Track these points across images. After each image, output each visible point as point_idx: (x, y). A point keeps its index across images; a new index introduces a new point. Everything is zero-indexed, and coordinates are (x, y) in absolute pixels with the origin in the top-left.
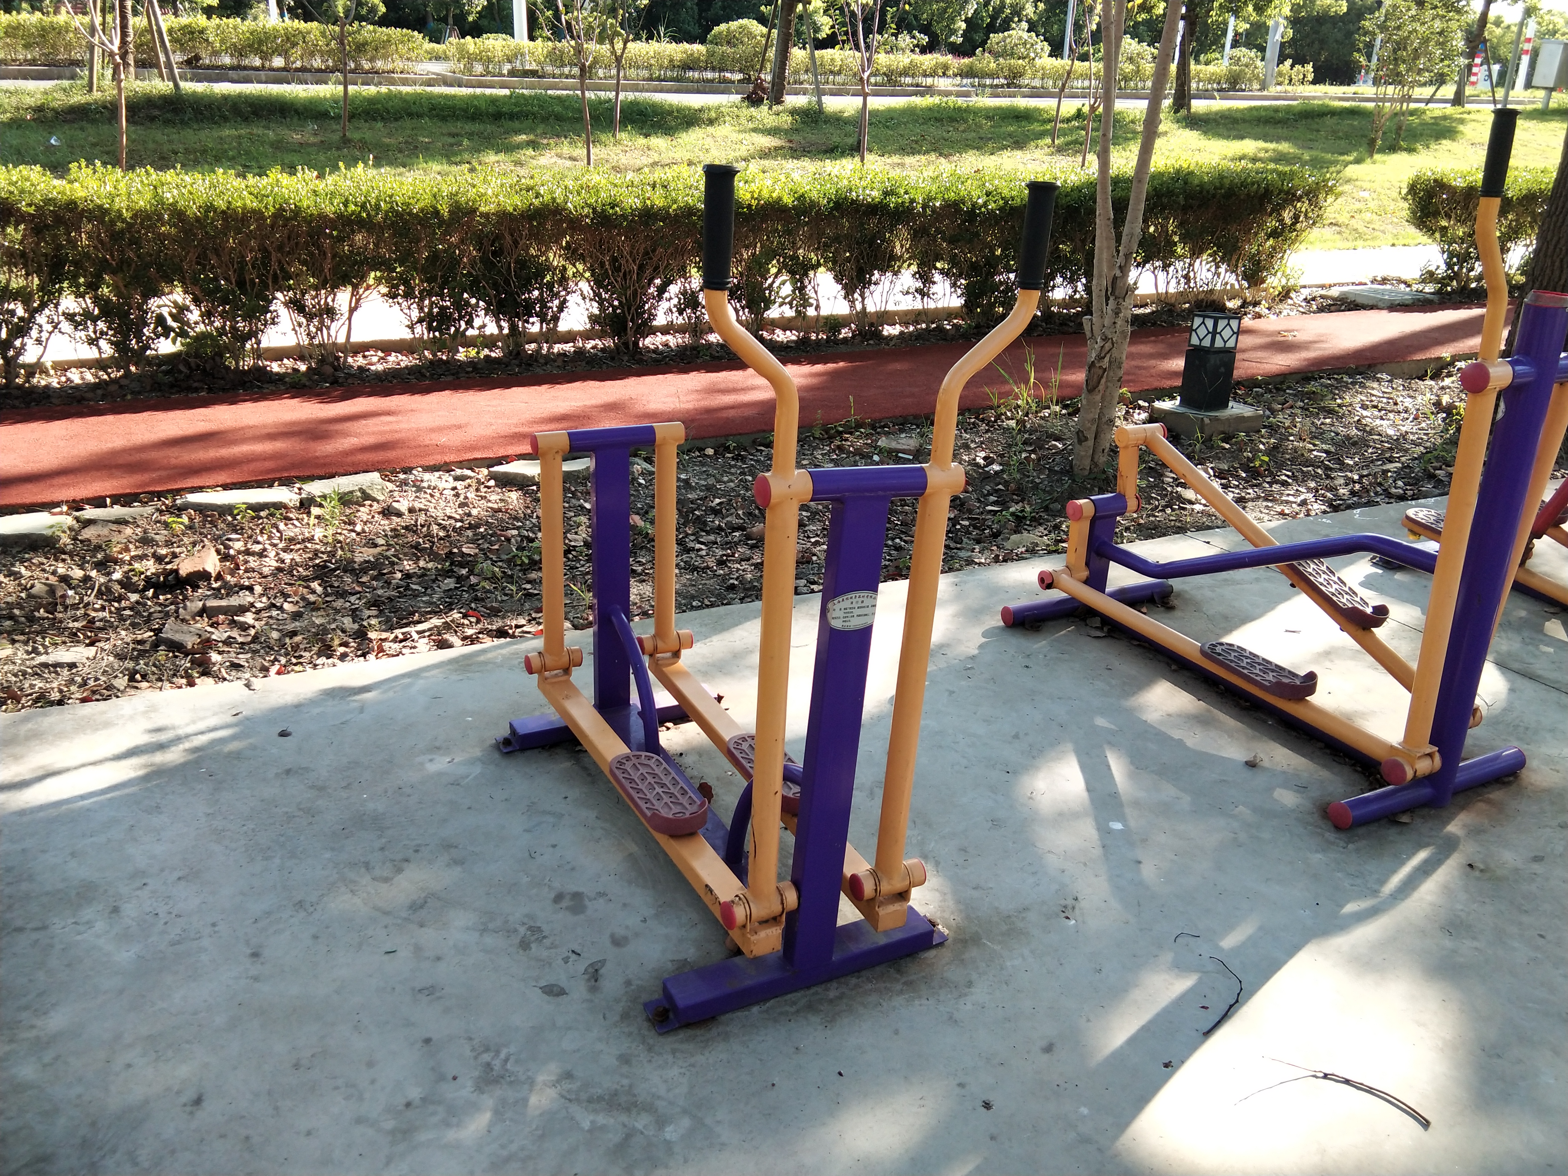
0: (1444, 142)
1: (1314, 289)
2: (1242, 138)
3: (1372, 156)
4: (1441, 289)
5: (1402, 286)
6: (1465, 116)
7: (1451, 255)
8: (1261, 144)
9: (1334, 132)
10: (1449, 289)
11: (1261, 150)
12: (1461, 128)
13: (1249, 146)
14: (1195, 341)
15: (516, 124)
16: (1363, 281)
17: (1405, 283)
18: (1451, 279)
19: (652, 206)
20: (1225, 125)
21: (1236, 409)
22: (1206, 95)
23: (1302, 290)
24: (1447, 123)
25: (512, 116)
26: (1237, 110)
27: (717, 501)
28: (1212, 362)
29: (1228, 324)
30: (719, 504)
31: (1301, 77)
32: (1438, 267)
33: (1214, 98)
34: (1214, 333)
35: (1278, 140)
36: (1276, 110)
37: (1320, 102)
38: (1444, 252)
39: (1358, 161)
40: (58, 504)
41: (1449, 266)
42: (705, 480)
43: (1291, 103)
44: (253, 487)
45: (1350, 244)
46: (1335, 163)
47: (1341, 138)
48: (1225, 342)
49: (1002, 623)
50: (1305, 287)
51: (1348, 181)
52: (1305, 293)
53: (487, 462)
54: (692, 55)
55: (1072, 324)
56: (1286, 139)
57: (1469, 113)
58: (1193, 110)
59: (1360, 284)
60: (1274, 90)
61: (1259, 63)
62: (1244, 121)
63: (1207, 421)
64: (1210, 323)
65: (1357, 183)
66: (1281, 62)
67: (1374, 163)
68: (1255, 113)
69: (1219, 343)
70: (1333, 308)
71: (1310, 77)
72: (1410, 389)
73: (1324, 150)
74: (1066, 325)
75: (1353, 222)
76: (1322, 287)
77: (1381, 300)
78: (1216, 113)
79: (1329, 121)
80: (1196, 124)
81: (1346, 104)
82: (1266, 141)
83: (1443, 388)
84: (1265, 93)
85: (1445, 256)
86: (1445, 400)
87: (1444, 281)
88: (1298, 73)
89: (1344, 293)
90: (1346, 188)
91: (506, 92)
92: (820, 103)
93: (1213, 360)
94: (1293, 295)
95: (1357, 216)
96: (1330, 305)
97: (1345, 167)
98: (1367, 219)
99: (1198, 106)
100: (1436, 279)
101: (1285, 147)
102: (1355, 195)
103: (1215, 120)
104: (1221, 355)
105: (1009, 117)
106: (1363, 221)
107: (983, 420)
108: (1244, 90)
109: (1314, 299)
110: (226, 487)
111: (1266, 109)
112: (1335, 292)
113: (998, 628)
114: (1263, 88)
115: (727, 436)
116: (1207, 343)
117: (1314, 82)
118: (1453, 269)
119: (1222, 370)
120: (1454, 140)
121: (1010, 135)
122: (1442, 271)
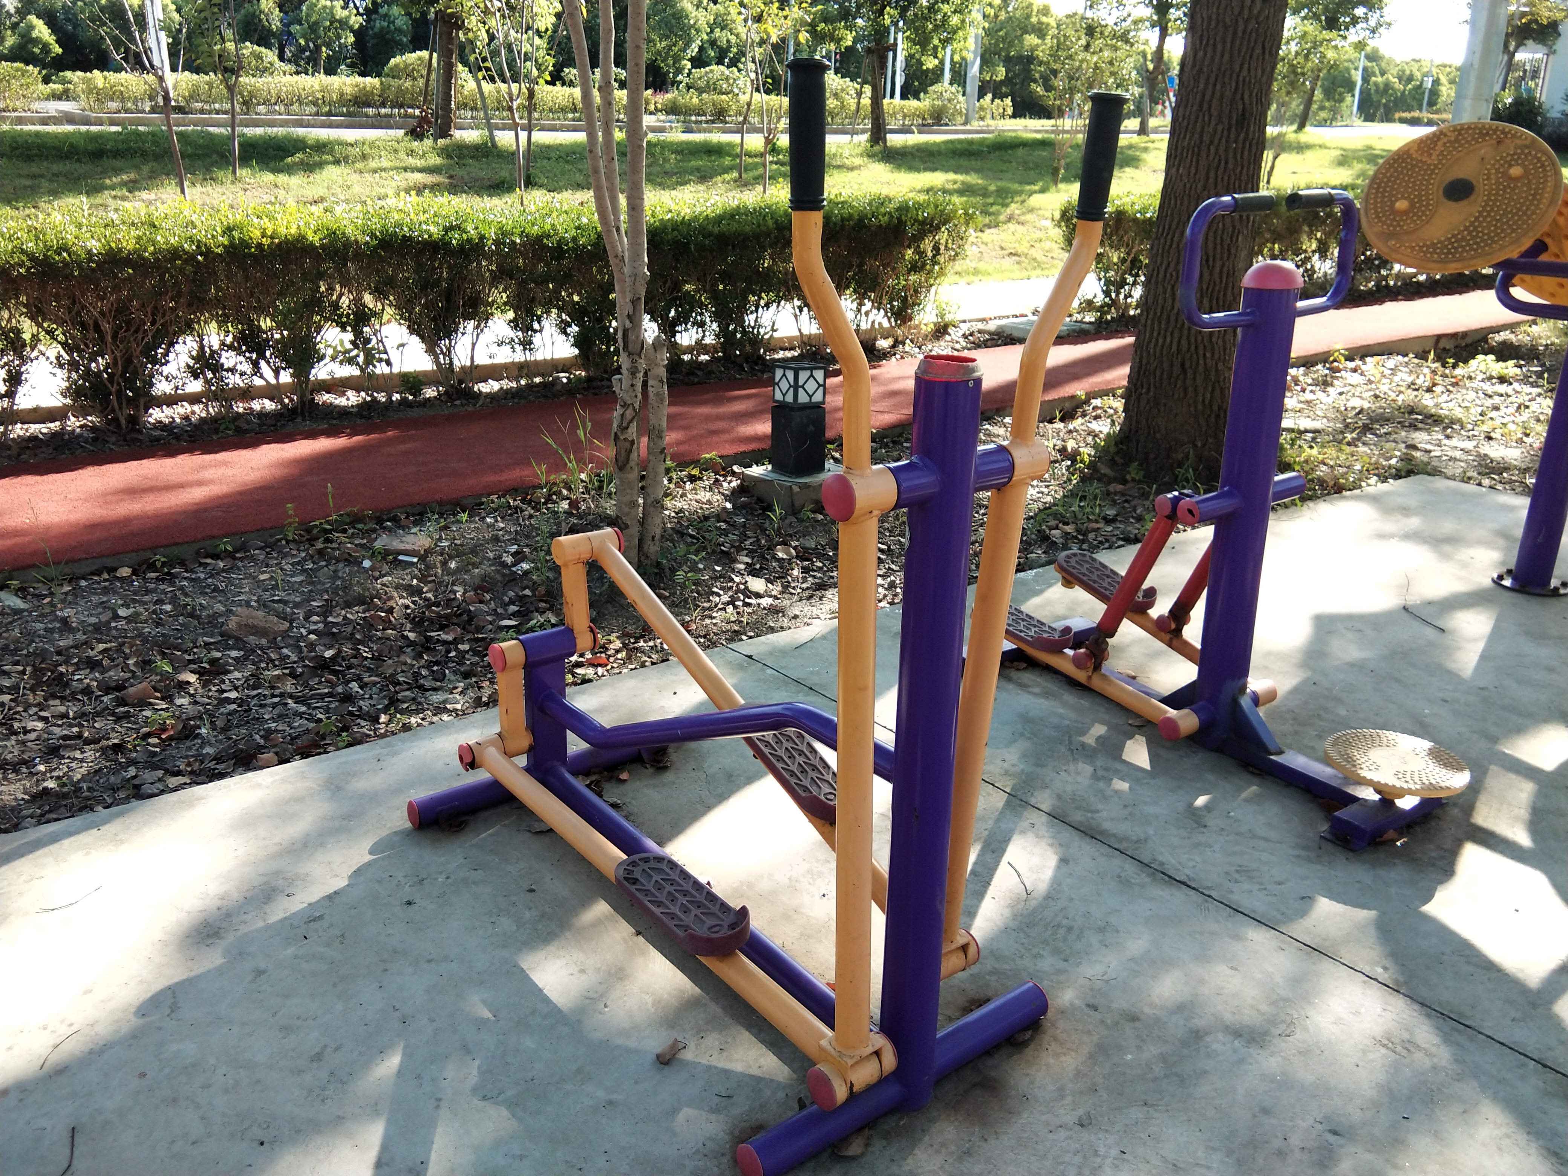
0: (1127, 169)
1: (974, 323)
2: (934, 170)
3: (1056, 184)
4: (1101, 317)
6: (1149, 145)
7: (1108, 282)
8: (951, 176)
9: (1025, 163)
10: (1109, 317)
11: (948, 181)
12: (1144, 156)
13: (938, 179)
14: (778, 396)
15: (118, 163)
16: (1025, 313)
18: (1109, 306)
20: (921, 158)
22: (905, 130)
23: (962, 325)
24: (1130, 152)
25: (117, 154)
26: (935, 143)
28: (798, 420)
29: (812, 376)
30: (104, 652)
31: (1001, 111)
32: (1095, 297)
33: (913, 133)
34: (796, 387)
35: (966, 171)
36: (971, 142)
37: (1013, 134)
38: (1100, 279)
39: (1043, 191)
41: (1107, 293)
43: (986, 136)
45: (1025, 274)
46: (1020, 193)
47: (1030, 169)
48: (810, 397)
50: (965, 321)
51: (1031, 210)
52: (965, 328)
54: (364, 88)
55: (699, 373)
56: (977, 171)
57: (1153, 142)
58: (889, 144)
59: (1022, 316)
60: (975, 125)
61: (961, 98)
62: (939, 153)
63: (796, 489)
64: (790, 375)
65: (1040, 212)
66: (981, 95)
67: (1058, 191)
68: (950, 146)
69: (803, 398)
70: (989, 343)
71: (1010, 111)
73: (1012, 180)
74: (693, 374)
75: (1033, 252)
76: (983, 320)
78: (913, 147)
79: (1021, 152)
80: (893, 157)
81: (1039, 136)
82: (956, 172)
83: (1070, 432)
84: (968, 127)
85: (1102, 282)
86: (1071, 445)
87: (1102, 309)
88: (998, 106)
89: (1001, 327)
90: (1029, 217)
91: (118, 129)
92: (492, 137)
93: (798, 418)
94: (951, 330)
95: (1037, 245)
96: (987, 340)
97: (1030, 195)
98: (1047, 248)
99: (895, 140)
100: (1094, 308)
101: (972, 179)
102: (1037, 224)
103: (912, 154)
104: (808, 411)
105: (700, 152)
106: (1042, 249)
107: (529, 503)
108: (947, 125)
109: (971, 334)
111: (960, 141)
112: (992, 326)
114: (966, 123)
115: (154, 549)
116: (790, 398)
117: (1014, 116)
118: (1110, 296)
119: (811, 428)
120: (1137, 168)
121: (698, 170)
122: (1100, 299)
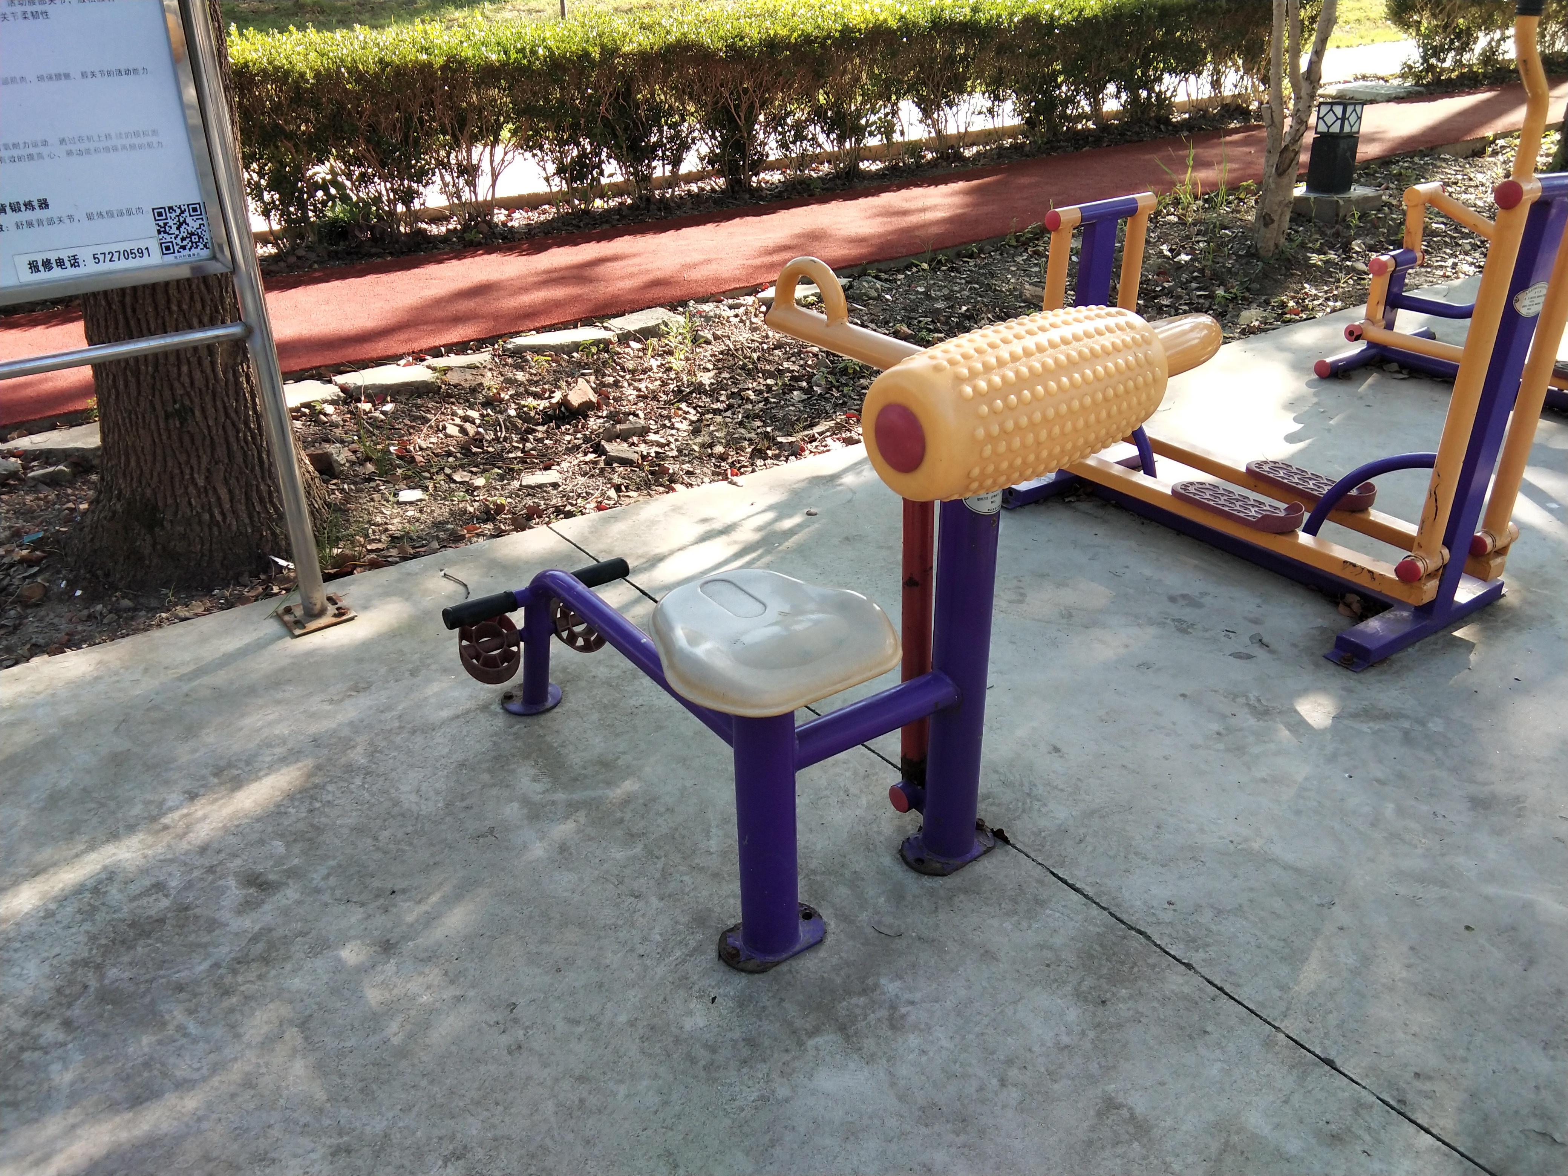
4: (1418, 82)
5: (1381, 82)
7: (1426, 48)
10: (1426, 81)
14: (1322, 128)
17: (1383, 79)
18: (1427, 71)
19: (775, 35)
21: (1358, 191)
27: (964, 308)
28: (1342, 146)
29: (1355, 110)
30: (968, 310)
34: (1343, 119)
38: (1419, 46)
40: (400, 357)
42: (940, 290)
44: (560, 329)
48: (1351, 127)
49: (1316, 377)
53: (745, 291)
63: (1341, 202)
64: (1338, 110)
69: (1347, 129)
72: (1476, 165)
77: (1378, 94)
85: (1421, 50)
87: (1421, 74)
89: (1340, 91)
100: (1413, 73)
104: (1348, 140)
110: (538, 330)
112: (1331, 91)
113: (1314, 380)
116: (1336, 129)
118: (1428, 62)
119: (1348, 153)
122: (1419, 64)
